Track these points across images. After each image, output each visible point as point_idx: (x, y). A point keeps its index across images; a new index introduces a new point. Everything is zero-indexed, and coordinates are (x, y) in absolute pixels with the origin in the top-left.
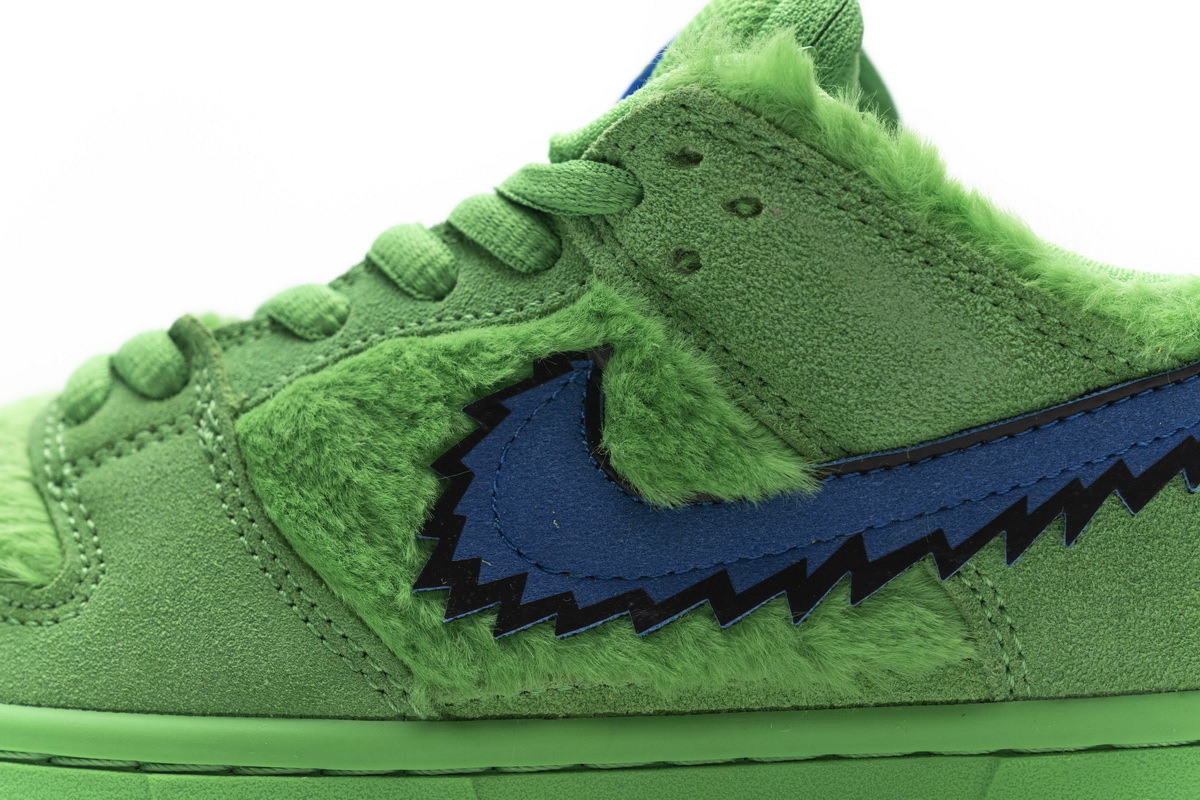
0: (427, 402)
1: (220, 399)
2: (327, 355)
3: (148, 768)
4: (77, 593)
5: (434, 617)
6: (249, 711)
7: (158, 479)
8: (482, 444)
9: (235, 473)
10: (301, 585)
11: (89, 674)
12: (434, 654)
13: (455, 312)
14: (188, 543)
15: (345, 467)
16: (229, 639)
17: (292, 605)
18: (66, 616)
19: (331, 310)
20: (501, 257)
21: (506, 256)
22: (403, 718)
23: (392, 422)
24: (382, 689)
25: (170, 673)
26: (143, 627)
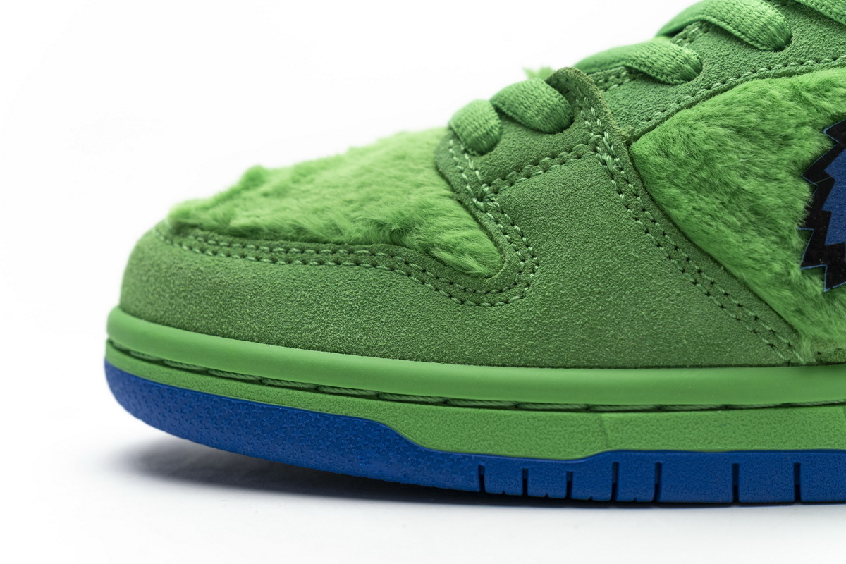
0: (797, 127)
1: (611, 130)
2: (693, 95)
3: (598, 409)
4: (519, 280)
5: (816, 288)
6: (671, 364)
7: (572, 193)
8: (839, 157)
9: (634, 186)
10: (702, 268)
11: (543, 340)
12: (817, 316)
13: (799, 59)
14: (608, 239)
15: (735, 178)
16: (653, 310)
17: (695, 283)
18: (514, 298)
19: (687, 60)
20: (832, 16)
21: (837, 15)
22: (789, 364)
23: (767, 142)
24: (771, 343)
25: (608, 337)
26: (582, 304)
